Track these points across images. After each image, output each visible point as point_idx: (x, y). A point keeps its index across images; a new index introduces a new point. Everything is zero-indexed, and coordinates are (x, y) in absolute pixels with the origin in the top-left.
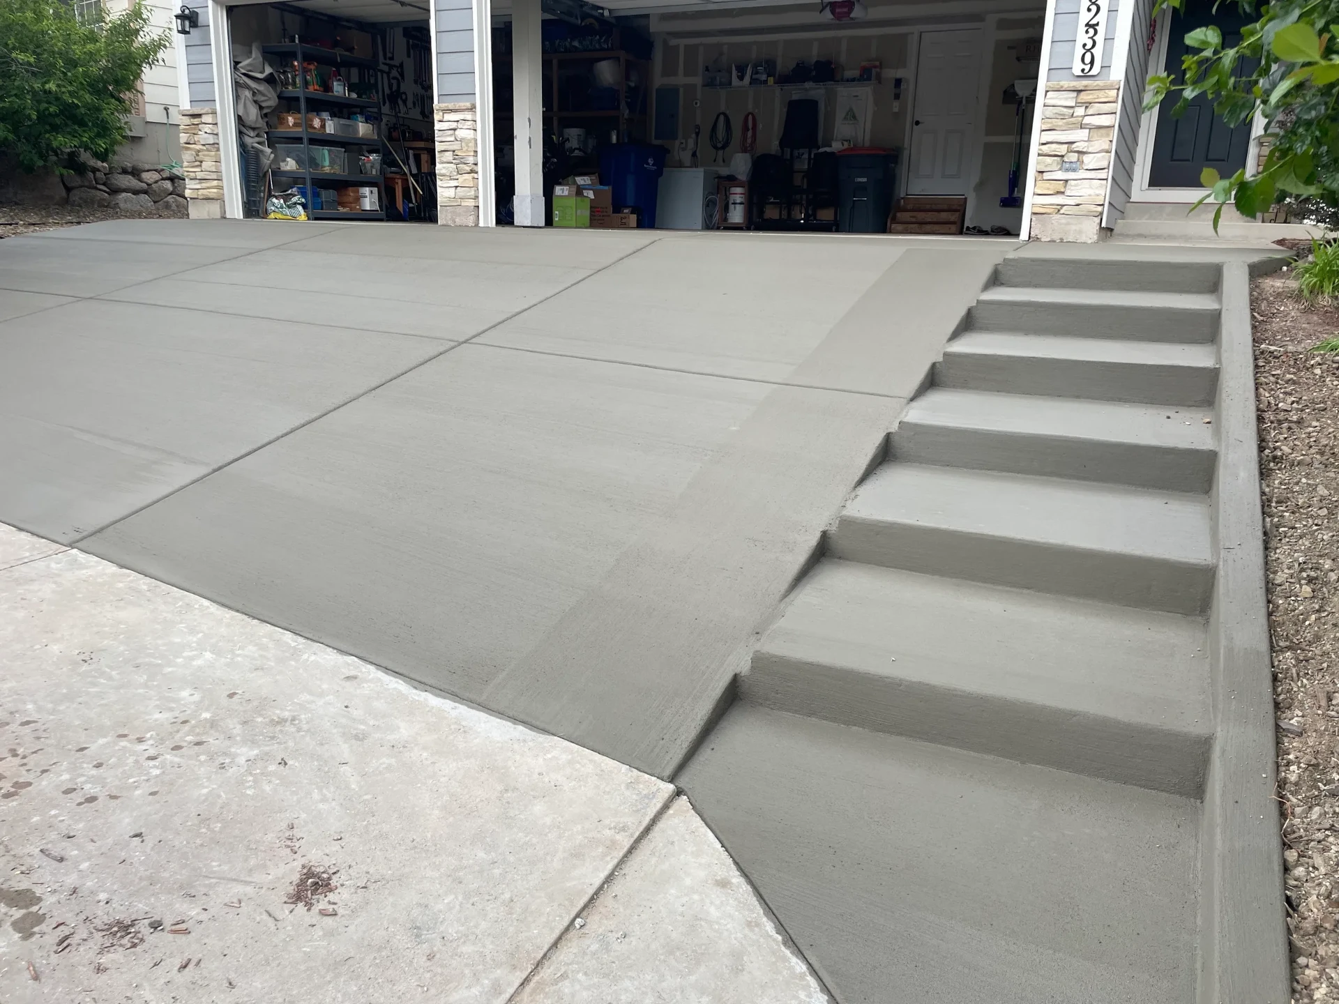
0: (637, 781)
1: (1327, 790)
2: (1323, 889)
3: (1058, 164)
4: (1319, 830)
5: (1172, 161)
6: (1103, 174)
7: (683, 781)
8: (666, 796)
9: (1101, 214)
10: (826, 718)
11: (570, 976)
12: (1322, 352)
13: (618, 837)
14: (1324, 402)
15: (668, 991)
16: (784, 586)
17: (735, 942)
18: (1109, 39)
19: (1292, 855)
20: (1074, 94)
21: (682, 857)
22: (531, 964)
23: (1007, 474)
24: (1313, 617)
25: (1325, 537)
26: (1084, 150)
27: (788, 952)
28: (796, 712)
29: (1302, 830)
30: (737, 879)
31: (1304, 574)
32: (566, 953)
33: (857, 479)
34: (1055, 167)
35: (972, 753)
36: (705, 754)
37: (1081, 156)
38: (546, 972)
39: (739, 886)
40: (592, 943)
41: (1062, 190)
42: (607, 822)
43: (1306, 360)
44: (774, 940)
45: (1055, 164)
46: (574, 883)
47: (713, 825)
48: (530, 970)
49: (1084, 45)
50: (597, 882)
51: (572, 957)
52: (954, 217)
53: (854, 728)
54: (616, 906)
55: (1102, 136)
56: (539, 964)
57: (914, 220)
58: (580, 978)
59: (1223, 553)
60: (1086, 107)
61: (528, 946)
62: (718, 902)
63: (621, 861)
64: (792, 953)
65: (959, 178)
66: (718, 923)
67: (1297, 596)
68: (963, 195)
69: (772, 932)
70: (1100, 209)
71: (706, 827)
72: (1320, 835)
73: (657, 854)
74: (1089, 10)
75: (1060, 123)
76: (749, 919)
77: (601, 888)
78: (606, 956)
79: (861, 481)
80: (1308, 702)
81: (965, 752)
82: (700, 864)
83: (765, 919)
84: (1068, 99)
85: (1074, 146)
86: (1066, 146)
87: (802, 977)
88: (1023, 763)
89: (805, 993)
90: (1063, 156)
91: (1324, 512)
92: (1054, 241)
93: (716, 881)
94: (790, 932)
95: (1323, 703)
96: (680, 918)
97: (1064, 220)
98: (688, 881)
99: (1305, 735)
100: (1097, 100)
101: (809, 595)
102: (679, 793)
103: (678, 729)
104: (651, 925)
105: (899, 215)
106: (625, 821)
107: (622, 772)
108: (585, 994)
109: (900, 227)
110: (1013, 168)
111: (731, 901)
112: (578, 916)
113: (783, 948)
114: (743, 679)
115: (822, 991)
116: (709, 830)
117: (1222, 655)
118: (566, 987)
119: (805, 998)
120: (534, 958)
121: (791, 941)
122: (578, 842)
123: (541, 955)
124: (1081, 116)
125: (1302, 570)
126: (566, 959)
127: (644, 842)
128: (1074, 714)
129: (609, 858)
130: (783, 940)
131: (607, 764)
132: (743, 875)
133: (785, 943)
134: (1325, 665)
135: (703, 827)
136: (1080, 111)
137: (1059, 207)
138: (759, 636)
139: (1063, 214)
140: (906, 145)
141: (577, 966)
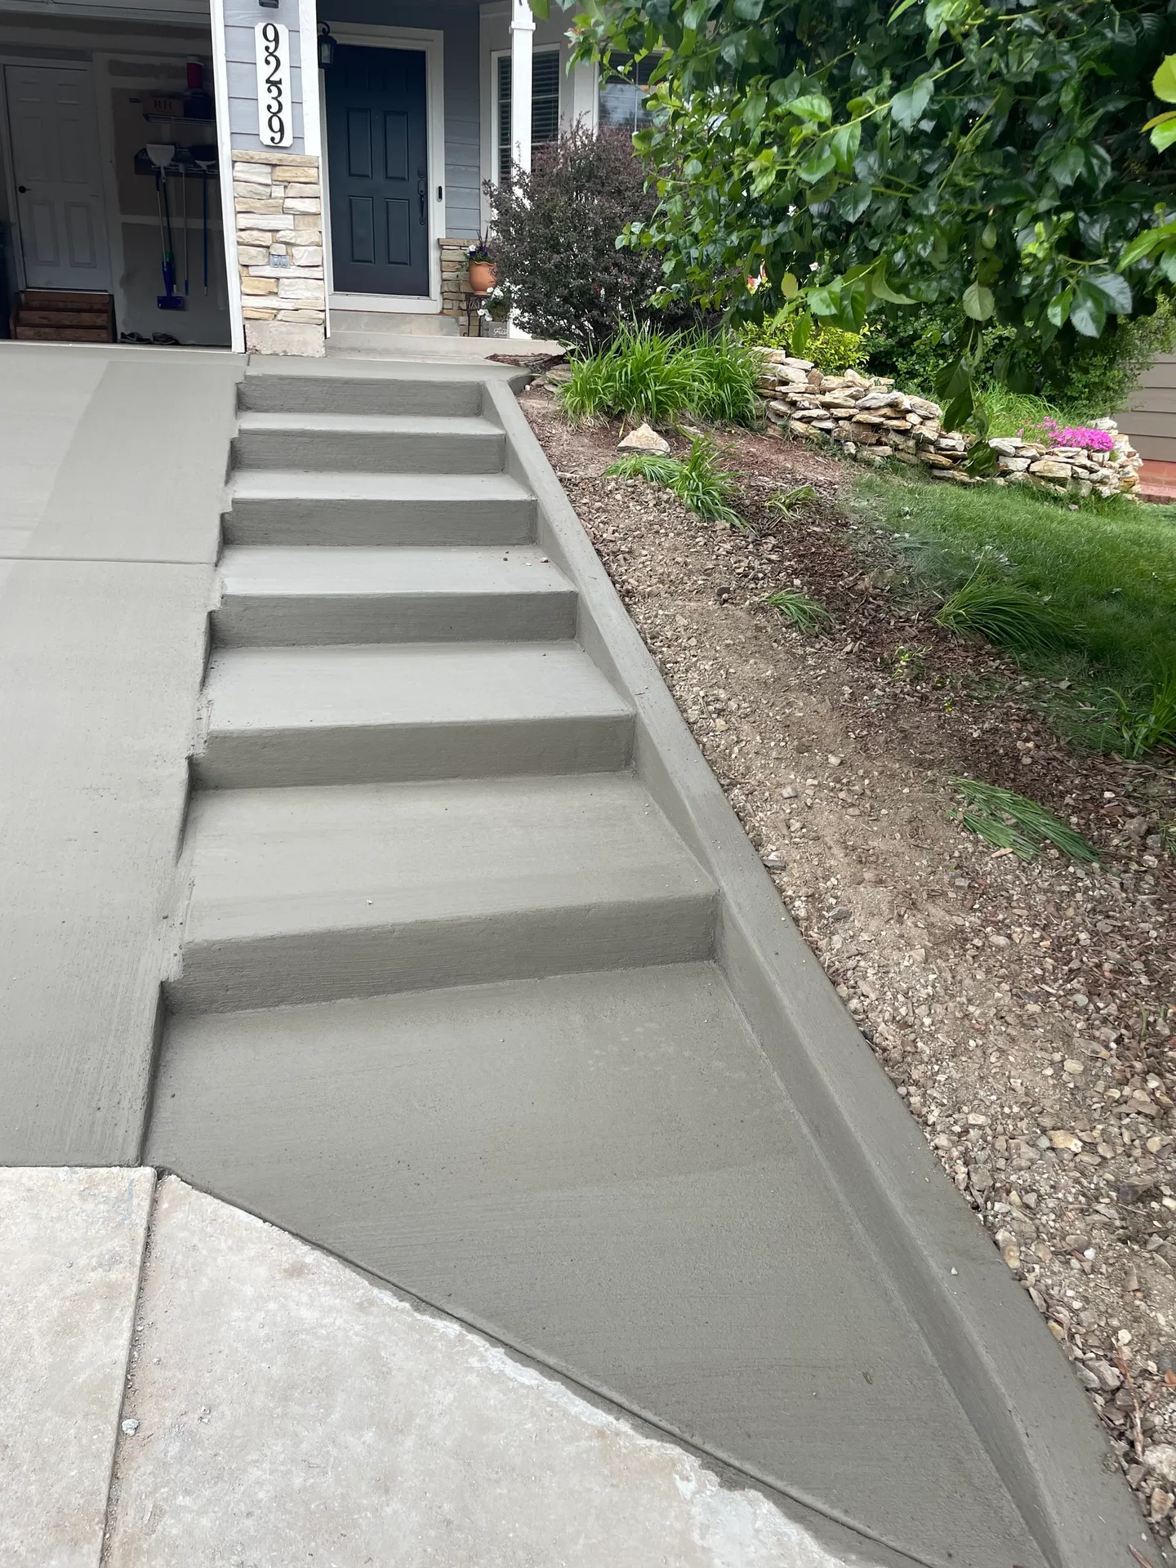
0: (92, 1184)
1: (832, 917)
2: (887, 1014)
3: (264, 256)
4: (849, 958)
5: (353, 261)
6: (317, 273)
7: (157, 1155)
8: (148, 1186)
9: (324, 321)
10: (301, 1001)
11: (166, 1507)
12: (614, 476)
13: (113, 1276)
14: (639, 529)
15: (315, 1452)
16: (172, 844)
17: (358, 1339)
18: (297, 103)
19: (843, 990)
20: (268, 169)
21: (220, 1260)
22: (97, 1524)
23: (367, 646)
24: (736, 749)
25: (707, 667)
26: (293, 241)
27: (427, 1318)
28: (256, 1006)
29: (837, 963)
30: (311, 1256)
31: (711, 708)
32: (139, 1478)
33: (199, 679)
34: (261, 260)
35: (485, 985)
36: (166, 1107)
37: (289, 248)
38: (127, 1521)
39: (319, 1265)
40: (167, 1446)
41: (275, 291)
42: (82, 1262)
43: (603, 487)
44: (403, 1311)
45: (260, 257)
46: (88, 1372)
47: (235, 1198)
48: (102, 1534)
49: (269, 107)
50: (122, 1355)
51: (150, 1480)
52: (102, 320)
53: (339, 1001)
54: (168, 1374)
55: (309, 225)
56: (108, 1517)
57: (45, 322)
58: (183, 1504)
59: (636, 699)
60: (285, 187)
61: (76, 1500)
62: (305, 1299)
63: (136, 1308)
64: (433, 1316)
65: (95, 267)
66: (322, 1326)
67: (714, 731)
68: (106, 291)
69: (394, 1302)
70: (322, 315)
71: (227, 1205)
72: (851, 963)
73: (182, 1272)
74: (268, 62)
75: (258, 204)
76: (358, 1301)
77: (131, 1360)
78: (200, 1452)
79: (204, 682)
80: (773, 834)
81: (478, 986)
82: (252, 1260)
83: (376, 1291)
84: (262, 175)
85: (279, 235)
86: (270, 234)
87: (460, 1339)
88: (541, 978)
89: (476, 1359)
90: (268, 247)
91: (693, 642)
92: (277, 355)
93: (285, 1271)
94: (413, 1291)
95: (785, 831)
96: (269, 1345)
97: (284, 328)
98: (249, 1291)
99: (788, 868)
100: (296, 180)
101: (206, 848)
102: (160, 1174)
103: (115, 1085)
104: (236, 1375)
105: (23, 314)
106: (110, 1247)
107: (64, 1180)
108: (204, 1521)
109: (30, 332)
110: (166, 260)
111: (321, 1289)
112: (121, 1418)
113: (418, 1316)
114: (173, 986)
115: (493, 1345)
116: (232, 1208)
117: (688, 807)
118: (170, 1527)
119: (479, 1365)
120: (98, 1512)
121: (422, 1303)
122: (55, 1311)
123: (104, 1502)
124: (281, 198)
125: (708, 704)
126: (142, 1488)
127: (152, 1265)
128: (587, 909)
129: (117, 1313)
130: (412, 1305)
131: (30, 1178)
132: (314, 1247)
133: (417, 1309)
134: (767, 794)
135: (222, 1207)
136: (278, 191)
137: (275, 311)
138: (170, 921)
139: (281, 320)
140: (13, 219)
141: (166, 1489)
